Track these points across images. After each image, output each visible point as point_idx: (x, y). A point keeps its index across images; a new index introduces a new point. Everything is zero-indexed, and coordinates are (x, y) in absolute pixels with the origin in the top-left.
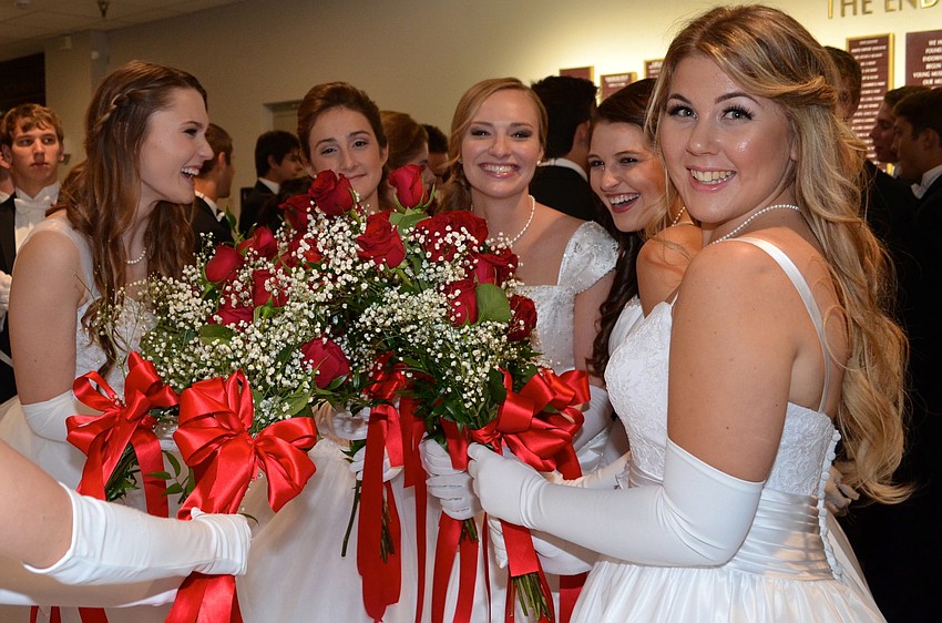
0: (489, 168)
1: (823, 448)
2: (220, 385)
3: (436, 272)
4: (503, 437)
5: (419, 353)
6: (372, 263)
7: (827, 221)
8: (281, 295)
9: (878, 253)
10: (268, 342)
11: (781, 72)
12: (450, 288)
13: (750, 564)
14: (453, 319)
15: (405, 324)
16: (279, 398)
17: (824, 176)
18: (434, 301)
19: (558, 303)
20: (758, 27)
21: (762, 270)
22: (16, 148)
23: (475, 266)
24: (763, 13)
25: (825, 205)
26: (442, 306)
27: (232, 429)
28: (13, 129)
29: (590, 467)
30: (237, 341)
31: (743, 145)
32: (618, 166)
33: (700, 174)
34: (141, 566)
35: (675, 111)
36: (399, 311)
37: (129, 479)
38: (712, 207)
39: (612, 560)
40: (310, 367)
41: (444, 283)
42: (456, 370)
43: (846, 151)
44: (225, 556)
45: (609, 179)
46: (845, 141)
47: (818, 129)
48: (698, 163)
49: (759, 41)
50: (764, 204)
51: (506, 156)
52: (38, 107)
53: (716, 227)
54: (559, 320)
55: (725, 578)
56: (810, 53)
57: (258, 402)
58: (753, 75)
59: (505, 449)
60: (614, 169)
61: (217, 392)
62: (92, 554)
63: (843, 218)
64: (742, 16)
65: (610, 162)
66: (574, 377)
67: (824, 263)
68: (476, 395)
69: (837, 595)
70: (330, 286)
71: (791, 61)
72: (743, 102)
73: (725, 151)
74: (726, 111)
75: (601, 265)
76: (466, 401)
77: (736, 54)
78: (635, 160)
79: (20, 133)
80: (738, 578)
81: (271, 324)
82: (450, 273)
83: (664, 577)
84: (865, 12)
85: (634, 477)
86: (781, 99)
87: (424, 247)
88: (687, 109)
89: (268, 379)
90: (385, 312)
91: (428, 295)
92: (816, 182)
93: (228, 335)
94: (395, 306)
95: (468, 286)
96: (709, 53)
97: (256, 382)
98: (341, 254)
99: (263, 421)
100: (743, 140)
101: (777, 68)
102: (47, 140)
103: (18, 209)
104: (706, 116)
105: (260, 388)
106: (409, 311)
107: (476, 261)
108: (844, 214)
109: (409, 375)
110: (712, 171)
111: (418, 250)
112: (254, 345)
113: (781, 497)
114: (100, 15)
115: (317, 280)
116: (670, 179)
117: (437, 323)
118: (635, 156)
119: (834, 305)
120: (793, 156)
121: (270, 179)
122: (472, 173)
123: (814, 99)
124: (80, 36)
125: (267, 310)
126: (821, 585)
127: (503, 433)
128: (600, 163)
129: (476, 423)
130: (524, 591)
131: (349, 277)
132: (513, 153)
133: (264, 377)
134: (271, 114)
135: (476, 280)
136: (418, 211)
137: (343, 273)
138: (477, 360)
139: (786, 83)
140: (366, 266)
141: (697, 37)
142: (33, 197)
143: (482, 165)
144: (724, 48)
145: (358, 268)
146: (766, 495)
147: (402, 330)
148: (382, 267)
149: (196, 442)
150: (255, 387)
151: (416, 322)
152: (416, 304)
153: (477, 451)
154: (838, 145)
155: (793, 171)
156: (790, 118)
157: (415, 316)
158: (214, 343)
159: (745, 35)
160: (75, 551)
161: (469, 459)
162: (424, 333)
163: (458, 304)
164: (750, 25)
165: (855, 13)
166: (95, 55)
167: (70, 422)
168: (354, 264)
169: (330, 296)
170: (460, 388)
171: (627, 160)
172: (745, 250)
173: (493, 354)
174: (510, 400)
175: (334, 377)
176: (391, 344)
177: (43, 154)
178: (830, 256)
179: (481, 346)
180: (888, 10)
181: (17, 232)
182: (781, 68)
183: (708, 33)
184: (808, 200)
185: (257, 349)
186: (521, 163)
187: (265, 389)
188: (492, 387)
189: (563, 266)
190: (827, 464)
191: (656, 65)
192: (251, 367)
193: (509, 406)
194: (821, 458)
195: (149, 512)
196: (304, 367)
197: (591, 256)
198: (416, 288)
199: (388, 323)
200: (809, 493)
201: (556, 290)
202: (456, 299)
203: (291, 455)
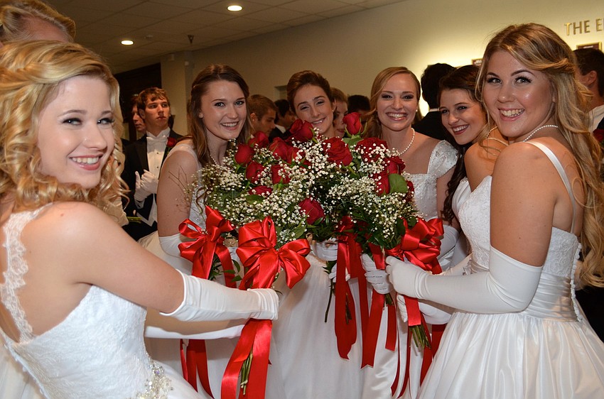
0: (391, 115)
1: (573, 252)
2: (259, 225)
3: (368, 167)
4: (404, 253)
5: (359, 210)
6: (335, 164)
7: (572, 132)
8: (287, 177)
9: (600, 150)
10: (282, 201)
11: (545, 57)
12: (376, 176)
13: (536, 312)
14: (377, 191)
15: (352, 195)
16: (289, 231)
17: (570, 110)
18: (368, 182)
19: (428, 183)
20: (532, 35)
21: (537, 158)
22: (148, 110)
23: (388, 164)
24: (535, 27)
25: (571, 125)
26: (372, 185)
27: (266, 247)
28: (146, 100)
29: (445, 268)
30: (265, 202)
31: (527, 96)
32: (457, 112)
33: (505, 112)
34: (221, 311)
35: (490, 81)
36: (350, 188)
37: (216, 271)
38: (513, 129)
39: (462, 311)
40: (304, 213)
41: (372, 173)
42: (379, 219)
43: (581, 97)
44: (266, 309)
45: (453, 119)
46: (581, 91)
47: (566, 85)
48: (504, 106)
49: (533, 42)
50: (542, 124)
51: (400, 109)
52: (157, 89)
53: (516, 138)
54: (428, 192)
55: (522, 320)
56: (560, 46)
57: (279, 233)
58: (530, 60)
59: (405, 258)
60: (454, 114)
61: (258, 228)
62: (195, 303)
63: (581, 131)
64: (524, 30)
65: (452, 109)
66: (435, 222)
67: (571, 155)
68: (390, 231)
69: (580, 329)
70: (313, 177)
71: (550, 51)
72: (526, 74)
73: (518, 100)
74: (517, 79)
75: (450, 162)
76: (385, 234)
77: (521, 49)
78: (466, 108)
79: (150, 102)
80: (529, 319)
81: (282, 193)
82: (375, 168)
83: (490, 319)
84: (586, 32)
85: (474, 268)
86: (545, 71)
87: (364, 156)
88: (497, 79)
89: (283, 220)
90: (342, 189)
91: (365, 179)
92: (566, 113)
93: (261, 199)
94: (347, 186)
95: (384, 174)
96: (507, 50)
97: (277, 223)
98: (318, 160)
99: (282, 242)
100: (527, 93)
101: (543, 55)
102: (164, 105)
103: (148, 143)
104: (507, 82)
105: (279, 225)
106: (355, 188)
107: (389, 162)
108: (581, 129)
109: (355, 222)
110: (511, 110)
111: (360, 157)
112: (274, 203)
113: (551, 277)
114: (189, 42)
115: (306, 174)
116: (490, 115)
117: (369, 194)
118: (465, 105)
119: (577, 176)
120: (554, 100)
121: (279, 125)
122: (383, 118)
123: (562, 70)
124: (179, 53)
125: (280, 185)
126: (572, 324)
127: (404, 251)
128: (446, 111)
129: (390, 246)
130: (416, 334)
131: (324, 172)
132: (404, 107)
133: (281, 220)
134: (279, 92)
135: (388, 172)
136: (358, 136)
137: (320, 170)
138: (390, 212)
139: (547, 63)
140: (332, 166)
141: (500, 41)
142: (156, 136)
143: (387, 113)
144: (514, 46)
145: (328, 167)
146: (543, 276)
147: (351, 198)
148: (340, 166)
149: (248, 254)
150: (277, 225)
151: (359, 194)
152: (358, 184)
153: (391, 260)
154: (577, 93)
155: (554, 109)
156: (551, 81)
157: (358, 191)
158: (255, 203)
159: (524, 39)
160: (186, 302)
161: (387, 265)
162: (363, 200)
163: (380, 183)
164: (528, 34)
165: (581, 32)
166: (187, 63)
167: (180, 247)
168: (326, 165)
169: (314, 183)
170: (382, 227)
171: (461, 108)
172: (528, 147)
173: (398, 209)
174: (408, 234)
175: (317, 219)
176: (345, 206)
177: (163, 112)
178: (575, 152)
179: (392, 205)
180: (598, 30)
181: (148, 155)
182: (545, 55)
183: (505, 40)
184: (563, 123)
185: (277, 205)
186: (408, 112)
187: (282, 226)
188: (398, 227)
189: (430, 164)
190: (575, 261)
191: (477, 62)
192: (274, 214)
193: (407, 236)
194: (572, 257)
195: (227, 286)
196: (301, 213)
197: (444, 158)
198: (359, 176)
199: (344, 194)
200: (566, 276)
201: (427, 176)
202: (379, 181)
203: (298, 260)
